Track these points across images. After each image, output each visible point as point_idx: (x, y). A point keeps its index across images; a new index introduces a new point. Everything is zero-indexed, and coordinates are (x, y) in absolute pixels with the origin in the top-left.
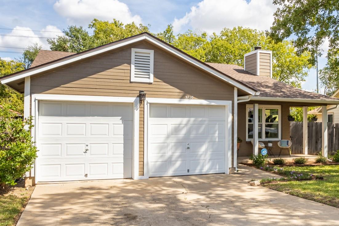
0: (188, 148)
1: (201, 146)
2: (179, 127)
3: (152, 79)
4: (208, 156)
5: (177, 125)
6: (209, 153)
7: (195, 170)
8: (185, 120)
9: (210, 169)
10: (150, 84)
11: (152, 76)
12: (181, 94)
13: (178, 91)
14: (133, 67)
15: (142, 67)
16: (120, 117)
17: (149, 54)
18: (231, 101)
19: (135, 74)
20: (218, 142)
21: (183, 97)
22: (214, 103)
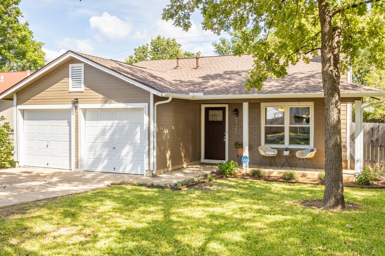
0: (114, 148)
1: (124, 147)
2: (105, 129)
3: (83, 88)
4: (130, 158)
5: (104, 127)
6: (131, 154)
7: (119, 169)
8: (109, 123)
9: (132, 169)
10: (82, 92)
11: (83, 85)
12: (104, 99)
13: (102, 96)
14: (70, 79)
15: (76, 79)
16: (67, 121)
17: (81, 67)
18: (147, 103)
19: (72, 85)
20: (140, 144)
21: (106, 102)
22: (130, 106)
